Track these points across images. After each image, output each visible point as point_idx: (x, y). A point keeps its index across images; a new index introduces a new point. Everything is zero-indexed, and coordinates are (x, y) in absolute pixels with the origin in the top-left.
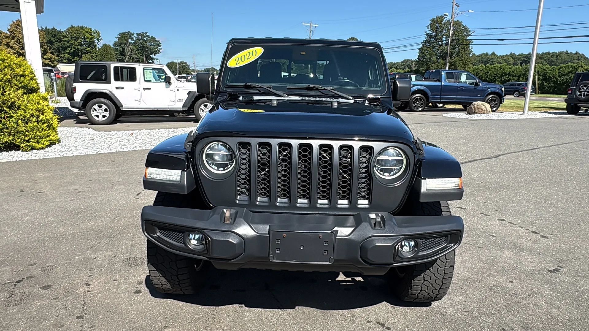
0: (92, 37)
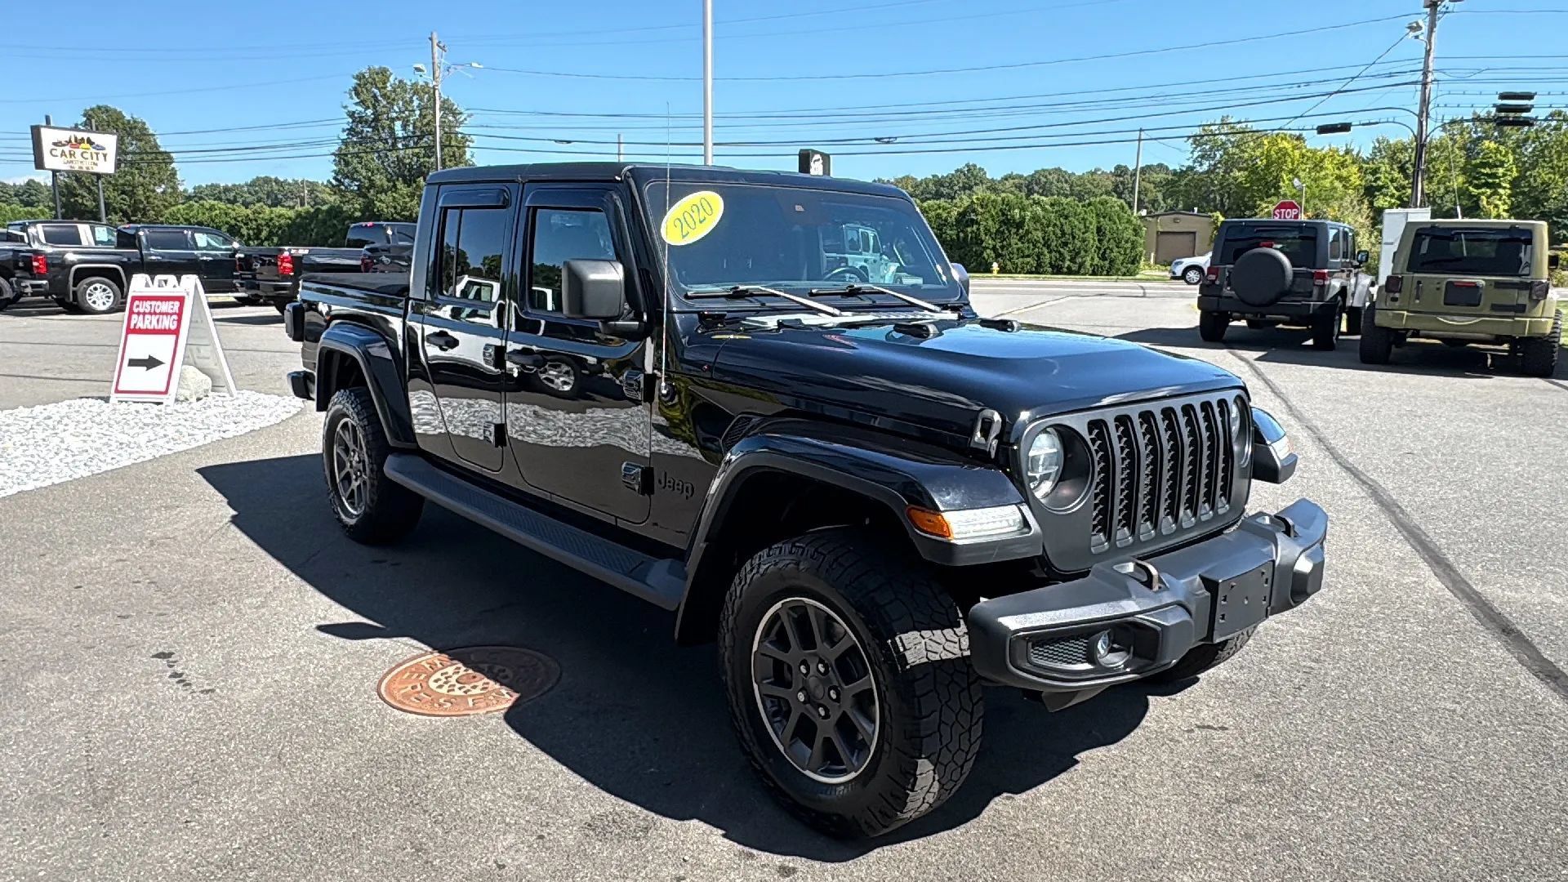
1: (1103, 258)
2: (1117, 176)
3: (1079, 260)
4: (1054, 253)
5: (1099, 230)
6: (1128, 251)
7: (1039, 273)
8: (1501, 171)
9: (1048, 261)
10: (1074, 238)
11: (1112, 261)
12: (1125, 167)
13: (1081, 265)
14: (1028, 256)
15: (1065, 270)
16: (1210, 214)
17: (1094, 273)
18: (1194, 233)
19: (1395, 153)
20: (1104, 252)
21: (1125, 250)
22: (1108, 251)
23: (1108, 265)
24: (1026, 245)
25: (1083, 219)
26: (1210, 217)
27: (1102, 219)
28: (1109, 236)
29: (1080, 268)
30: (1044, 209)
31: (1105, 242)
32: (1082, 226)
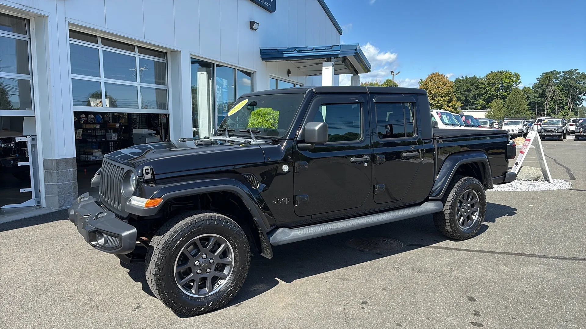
0: (510, 80)
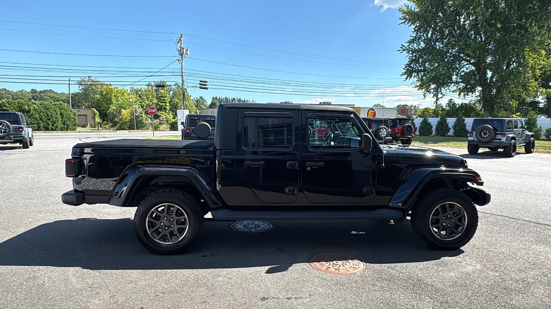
1: (64, 124)
2: (32, 93)
3: (55, 125)
4: (44, 123)
5: (61, 114)
6: (73, 122)
7: (39, 130)
8: (166, 99)
9: (42, 126)
10: (52, 117)
11: (68, 126)
12: (36, 90)
13: (57, 127)
14: (34, 124)
15: (50, 129)
16: (91, 109)
17: (61, 130)
18: (86, 115)
19: (137, 92)
20: (64, 122)
21: (72, 121)
22: (66, 122)
23: (66, 127)
24: (33, 120)
25: (54, 110)
26: (91, 110)
27: (61, 110)
28: (65, 116)
29: (56, 128)
30: (37, 106)
31: (64, 119)
32: (55, 113)
